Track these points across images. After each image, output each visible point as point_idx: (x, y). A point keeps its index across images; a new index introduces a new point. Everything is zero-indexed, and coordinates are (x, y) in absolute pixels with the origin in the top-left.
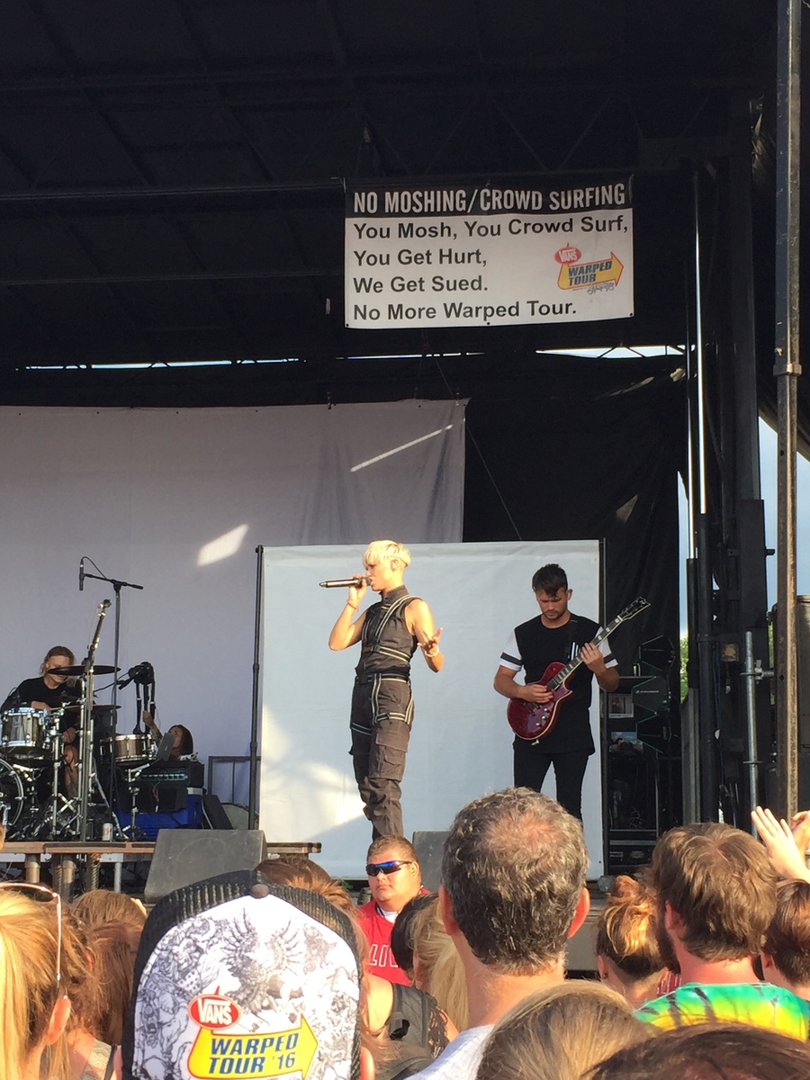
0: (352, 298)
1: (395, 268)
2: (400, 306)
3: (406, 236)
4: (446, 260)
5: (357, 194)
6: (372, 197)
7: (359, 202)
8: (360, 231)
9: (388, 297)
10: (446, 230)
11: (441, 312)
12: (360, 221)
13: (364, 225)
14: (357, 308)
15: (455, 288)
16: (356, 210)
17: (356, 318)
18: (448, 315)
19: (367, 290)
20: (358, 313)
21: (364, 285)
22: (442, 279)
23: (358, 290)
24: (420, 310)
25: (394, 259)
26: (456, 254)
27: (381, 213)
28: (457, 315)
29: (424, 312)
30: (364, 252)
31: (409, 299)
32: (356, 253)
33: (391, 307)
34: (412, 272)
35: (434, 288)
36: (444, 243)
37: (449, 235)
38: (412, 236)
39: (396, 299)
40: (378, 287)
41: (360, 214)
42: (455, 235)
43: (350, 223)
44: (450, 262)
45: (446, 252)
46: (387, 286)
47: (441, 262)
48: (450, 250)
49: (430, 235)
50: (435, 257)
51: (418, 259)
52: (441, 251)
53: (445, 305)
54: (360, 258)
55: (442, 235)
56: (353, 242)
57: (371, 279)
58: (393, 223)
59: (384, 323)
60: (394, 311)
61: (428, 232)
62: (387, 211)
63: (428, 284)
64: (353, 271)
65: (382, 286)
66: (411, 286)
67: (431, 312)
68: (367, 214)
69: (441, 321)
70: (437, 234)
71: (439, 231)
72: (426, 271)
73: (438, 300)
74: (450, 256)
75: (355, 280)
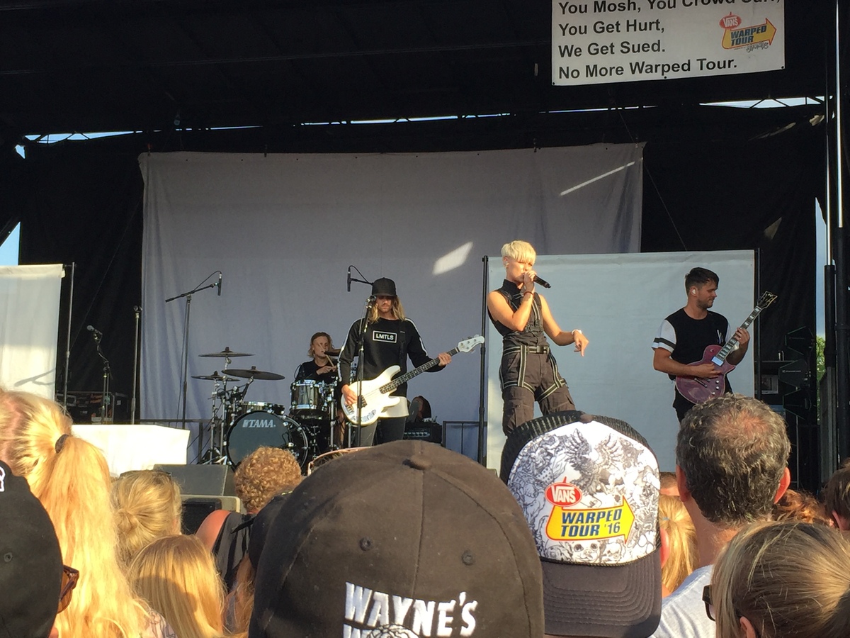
0: (558, 62)
1: (591, 37)
2: (595, 66)
3: (600, 11)
4: (632, 28)
8: (564, 8)
9: (587, 60)
10: (632, 5)
11: (627, 70)
13: (567, 4)
14: (561, 69)
15: (639, 51)
17: (560, 77)
18: (633, 72)
19: (570, 55)
20: (562, 73)
21: (566, 51)
22: (628, 43)
23: (562, 55)
24: (611, 69)
25: (590, 29)
26: (640, 24)
28: (641, 72)
29: (614, 71)
30: (567, 25)
31: (601, 61)
32: (560, 25)
33: (588, 67)
34: (604, 39)
35: (622, 51)
36: (630, 15)
37: (635, 9)
38: (605, 11)
39: (592, 61)
40: (578, 52)
42: (639, 9)
43: (556, 2)
44: (635, 30)
45: (632, 22)
46: (585, 50)
47: (628, 30)
48: (635, 21)
49: (619, 10)
50: (623, 27)
51: (609, 28)
52: (628, 21)
53: (631, 64)
54: (564, 30)
55: (629, 9)
56: (559, 17)
57: (572, 46)
59: (583, 80)
60: (591, 71)
61: (618, 7)
63: (617, 48)
64: (558, 40)
65: (581, 51)
66: (604, 50)
67: (619, 70)
69: (627, 77)
70: (625, 8)
71: (626, 6)
72: (616, 38)
73: (625, 60)
74: (635, 25)
75: (560, 47)
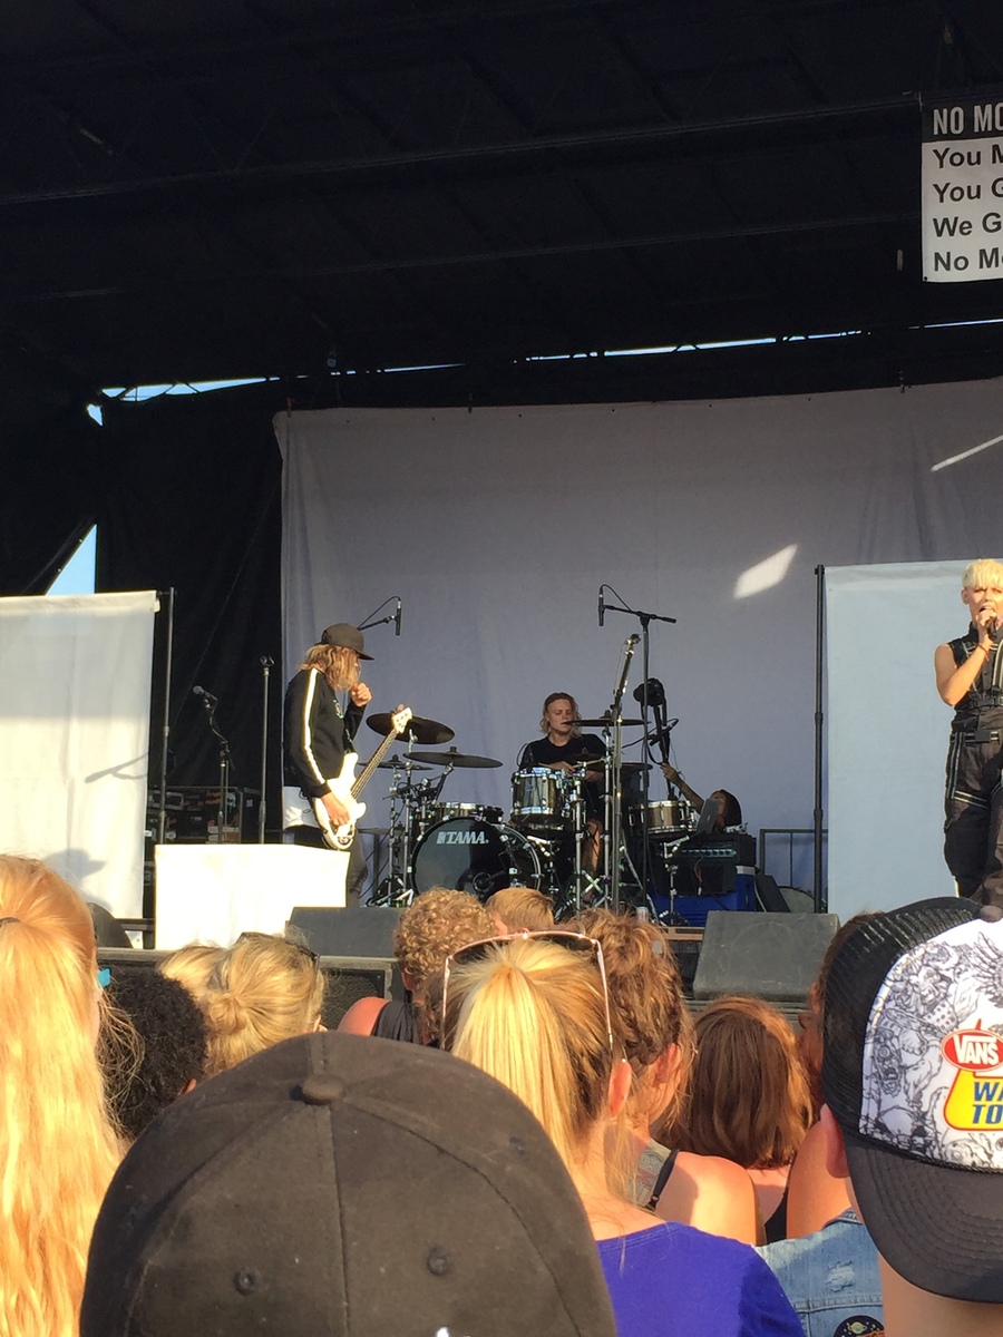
0: (932, 244)
1: (988, 203)
2: (995, 251)
5: (936, 111)
6: (957, 114)
7: (940, 121)
8: (941, 158)
9: (979, 240)
12: (941, 146)
13: (947, 150)
14: (937, 256)
16: (936, 133)
17: (936, 269)
19: (952, 233)
20: (939, 263)
21: (946, 227)
23: (940, 233)
25: (986, 191)
27: (969, 133)
30: (947, 185)
32: (936, 186)
33: (983, 252)
39: (989, 242)
40: (966, 228)
41: (941, 137)
43: (928, 149)
46: (977, 225)
54: (942, 193)
56: (933, 173)
57: (956, 219)
58: (984, 146)
59: (975, 273)
60: (988, 258)
62: (976, 130)
64: (933, 209)
65: (970, 226)
68: (950, 136)
75: (935, 220)
